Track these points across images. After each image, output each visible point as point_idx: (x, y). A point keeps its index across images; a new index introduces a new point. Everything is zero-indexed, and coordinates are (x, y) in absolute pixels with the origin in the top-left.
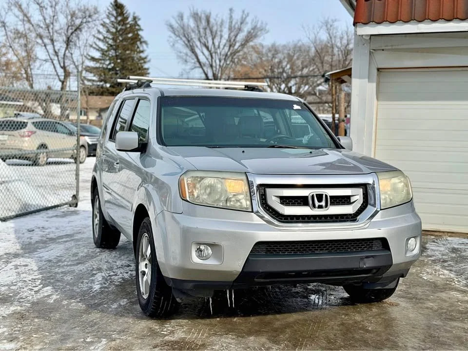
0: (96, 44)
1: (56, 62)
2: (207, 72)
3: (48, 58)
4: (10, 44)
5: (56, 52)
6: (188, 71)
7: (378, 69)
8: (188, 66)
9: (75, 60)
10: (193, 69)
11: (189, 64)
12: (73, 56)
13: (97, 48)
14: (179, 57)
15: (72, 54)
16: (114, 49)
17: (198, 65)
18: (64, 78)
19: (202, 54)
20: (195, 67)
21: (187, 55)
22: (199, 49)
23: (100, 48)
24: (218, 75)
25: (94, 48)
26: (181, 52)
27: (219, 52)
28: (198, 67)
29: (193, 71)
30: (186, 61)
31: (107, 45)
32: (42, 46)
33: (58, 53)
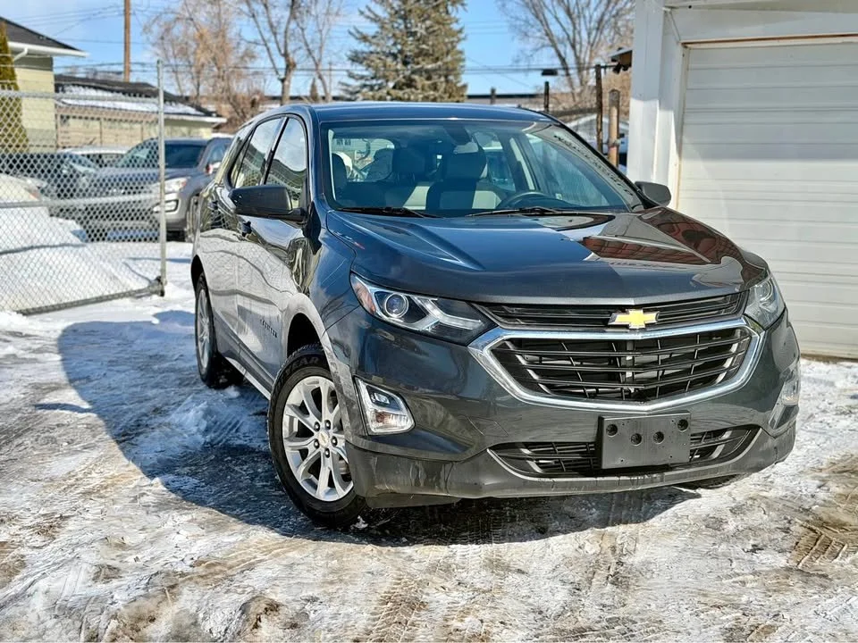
0: (370, 10)
1: (272, 46)
2: (565, 53)
3: (260, 38)
4: (190, 15)
5: (271, 26)
6: (529, 53)
7: (685, 45)
8: (529, 45)
9: (309, 41)
10: (537, 50)
11: (531, 40)
12: (306, 32)
13: (372, 16)
14: (513, 27)
15: (303, 29)
16: (401, 17)
17: (547, 41)
18: (286, 74)
19: (554, 20)
20: (543, 46)
21: (527, 21)
22: (550, 11)
23: (376, 16)
24: (584, 59)
25: (368, 17)
26: (517, 19)
27: (587, 14)
28: (548, 46)
29: (539, 52)
30: (526, 34)
31: (389, 10)
32: (248, 15)
33: (276, 28)
